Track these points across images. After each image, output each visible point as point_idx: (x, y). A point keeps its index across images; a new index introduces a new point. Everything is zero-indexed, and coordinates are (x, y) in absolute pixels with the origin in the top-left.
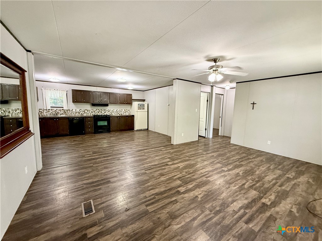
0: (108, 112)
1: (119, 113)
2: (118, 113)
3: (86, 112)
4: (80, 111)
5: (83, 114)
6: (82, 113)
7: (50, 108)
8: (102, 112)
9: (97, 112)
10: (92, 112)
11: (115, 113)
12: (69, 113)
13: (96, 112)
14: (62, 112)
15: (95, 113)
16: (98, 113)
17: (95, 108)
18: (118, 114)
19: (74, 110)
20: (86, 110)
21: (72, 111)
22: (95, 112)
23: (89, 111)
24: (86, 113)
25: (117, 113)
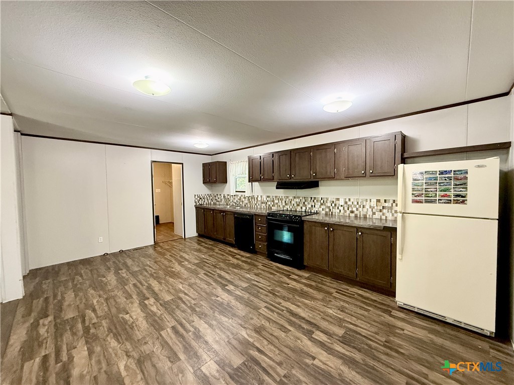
0: (322, 204)
1: (354, 209)
2: (352, 212)
3: (276, 201)
4: (268, 199)
5: (271, 206)
6: (270, 203)
7: (235, 193)
8: (306, 203)
9: (295, 205)
10: (286, 204)
11: (341, 208)
12: (254, 202)
13: (293, 202)
14: (246, 201)
15: (291, 207)
16: (298, 205)
17: (291, 193)
18: (352, 215)
19: (259, 199)
20: (276, 197)
21: (257, 198)
22: (291, 202)
23: (280, 201)
24: (277, 204)
25: (348, 212)
